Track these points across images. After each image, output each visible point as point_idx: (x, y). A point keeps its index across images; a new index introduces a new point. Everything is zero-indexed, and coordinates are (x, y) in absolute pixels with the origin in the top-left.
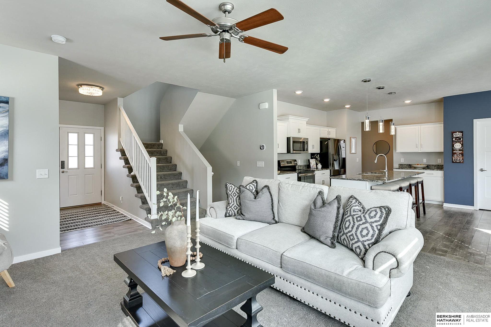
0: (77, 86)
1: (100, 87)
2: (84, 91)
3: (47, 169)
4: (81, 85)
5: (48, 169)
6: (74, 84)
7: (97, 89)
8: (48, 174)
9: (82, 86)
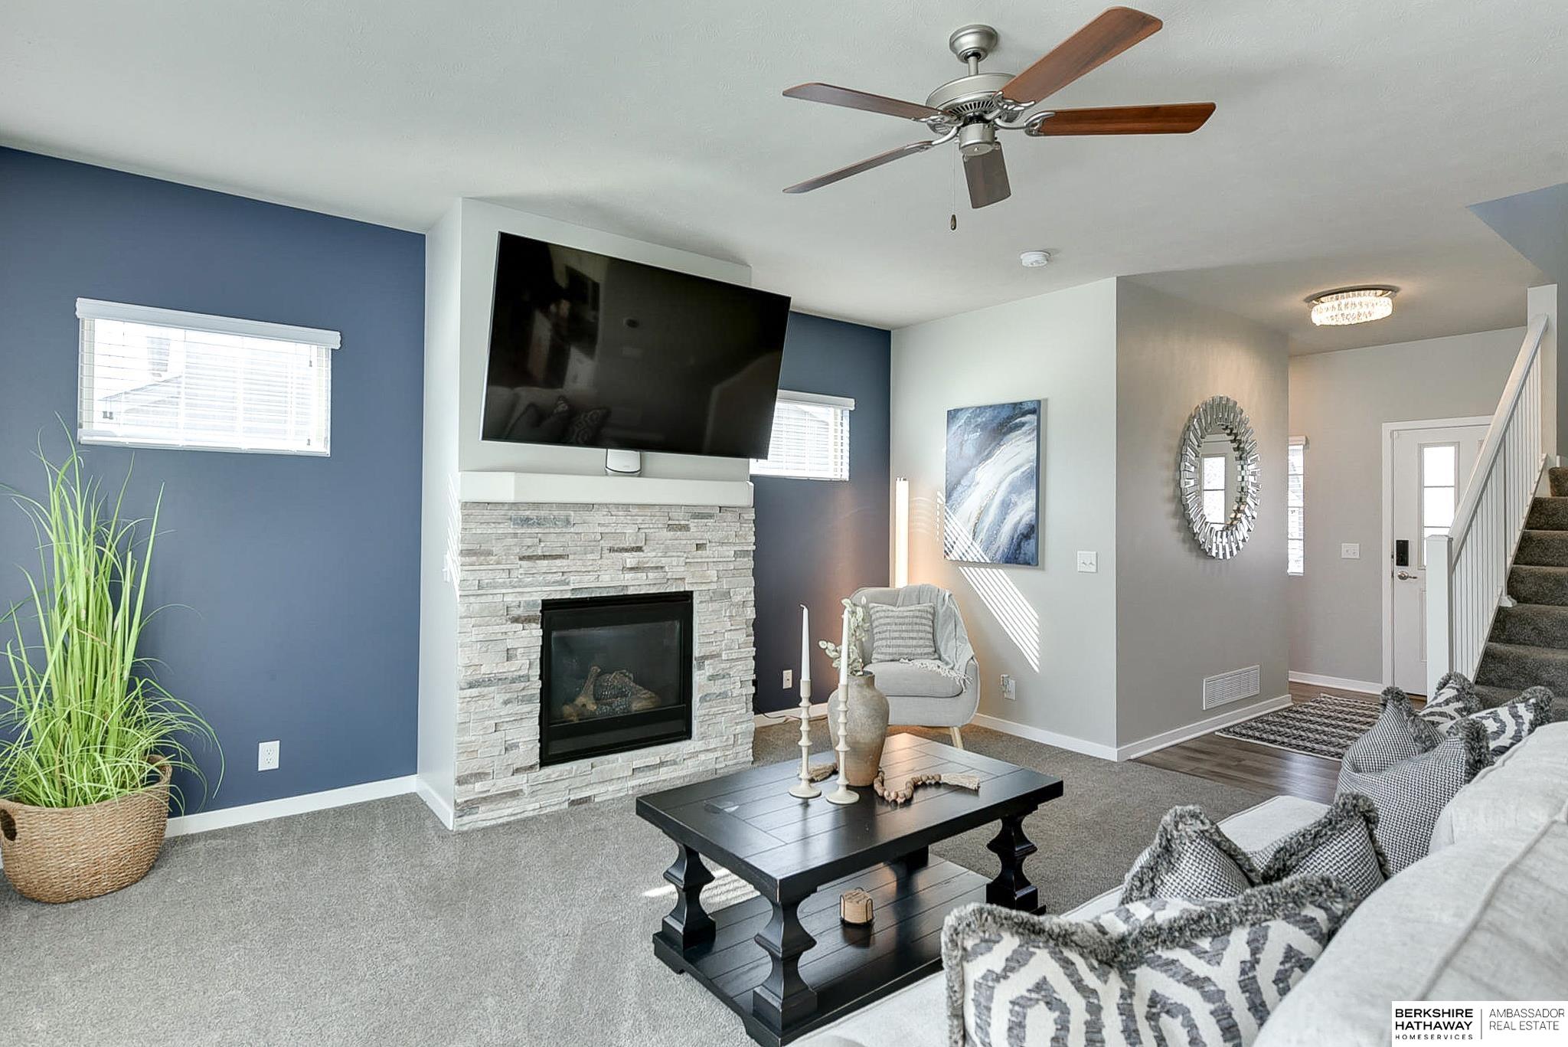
0: (1307, 304)
1: (1385, 289)
2: (1324, 314)
3: (1092, 553)
4: (1318, 298)
5: (1095, 553)
6: (1295, 302)
7: (1368, 297)
8: (1094, 563)
9: (1322, 299)
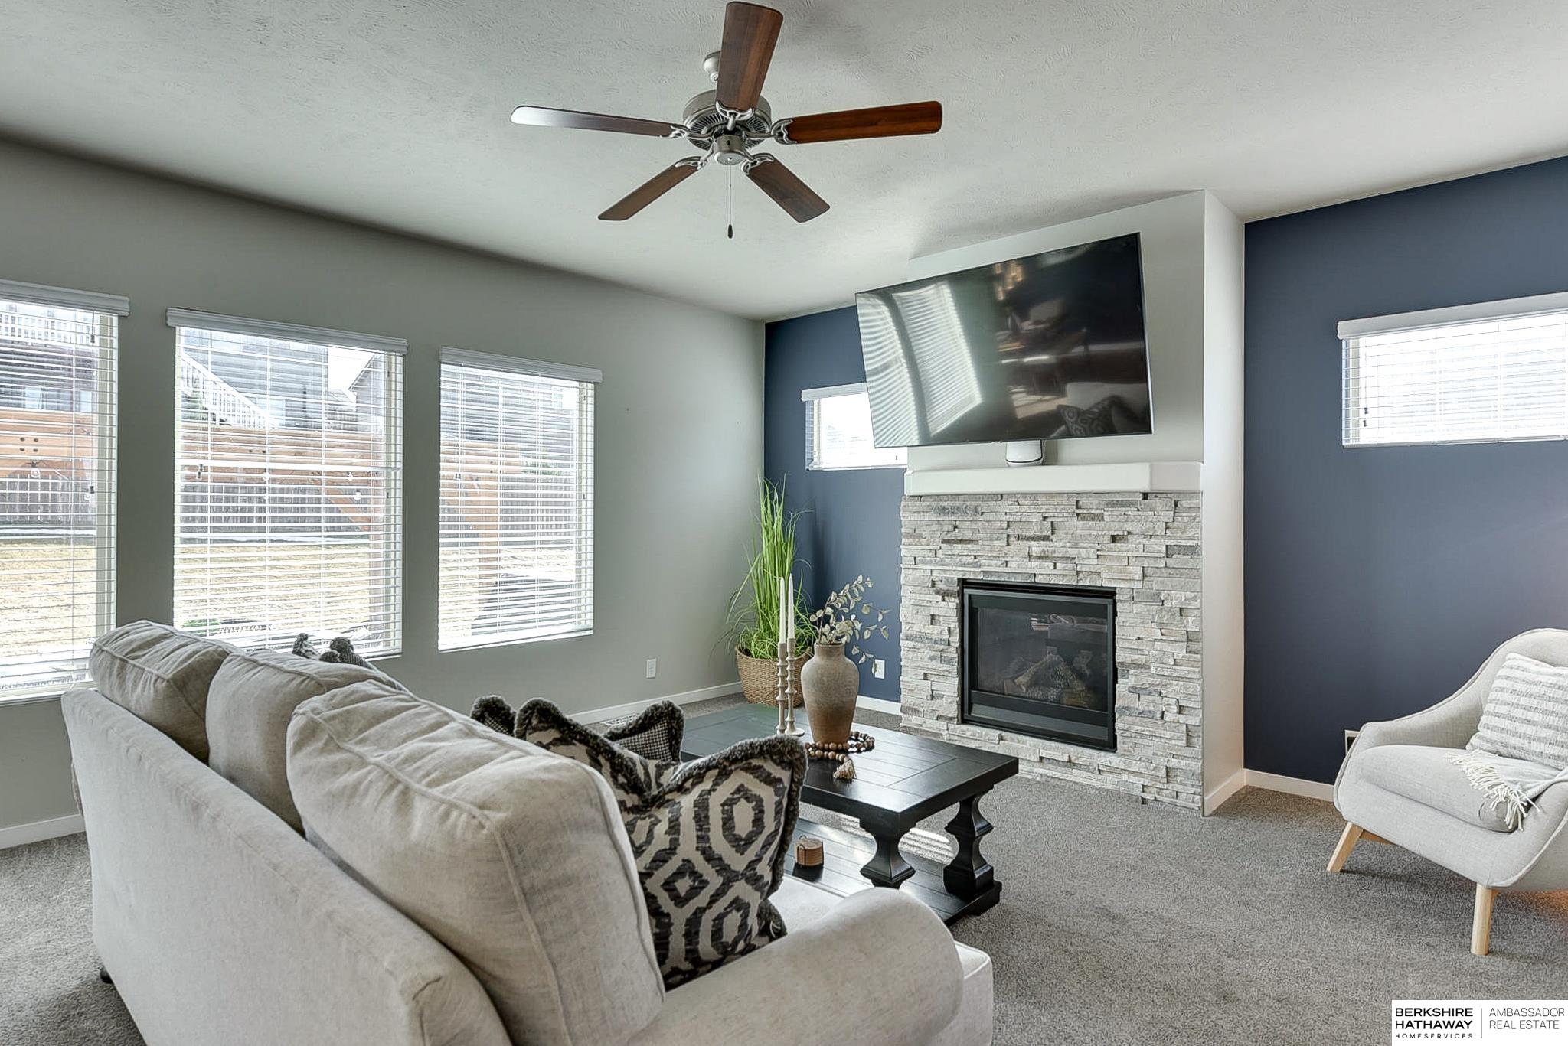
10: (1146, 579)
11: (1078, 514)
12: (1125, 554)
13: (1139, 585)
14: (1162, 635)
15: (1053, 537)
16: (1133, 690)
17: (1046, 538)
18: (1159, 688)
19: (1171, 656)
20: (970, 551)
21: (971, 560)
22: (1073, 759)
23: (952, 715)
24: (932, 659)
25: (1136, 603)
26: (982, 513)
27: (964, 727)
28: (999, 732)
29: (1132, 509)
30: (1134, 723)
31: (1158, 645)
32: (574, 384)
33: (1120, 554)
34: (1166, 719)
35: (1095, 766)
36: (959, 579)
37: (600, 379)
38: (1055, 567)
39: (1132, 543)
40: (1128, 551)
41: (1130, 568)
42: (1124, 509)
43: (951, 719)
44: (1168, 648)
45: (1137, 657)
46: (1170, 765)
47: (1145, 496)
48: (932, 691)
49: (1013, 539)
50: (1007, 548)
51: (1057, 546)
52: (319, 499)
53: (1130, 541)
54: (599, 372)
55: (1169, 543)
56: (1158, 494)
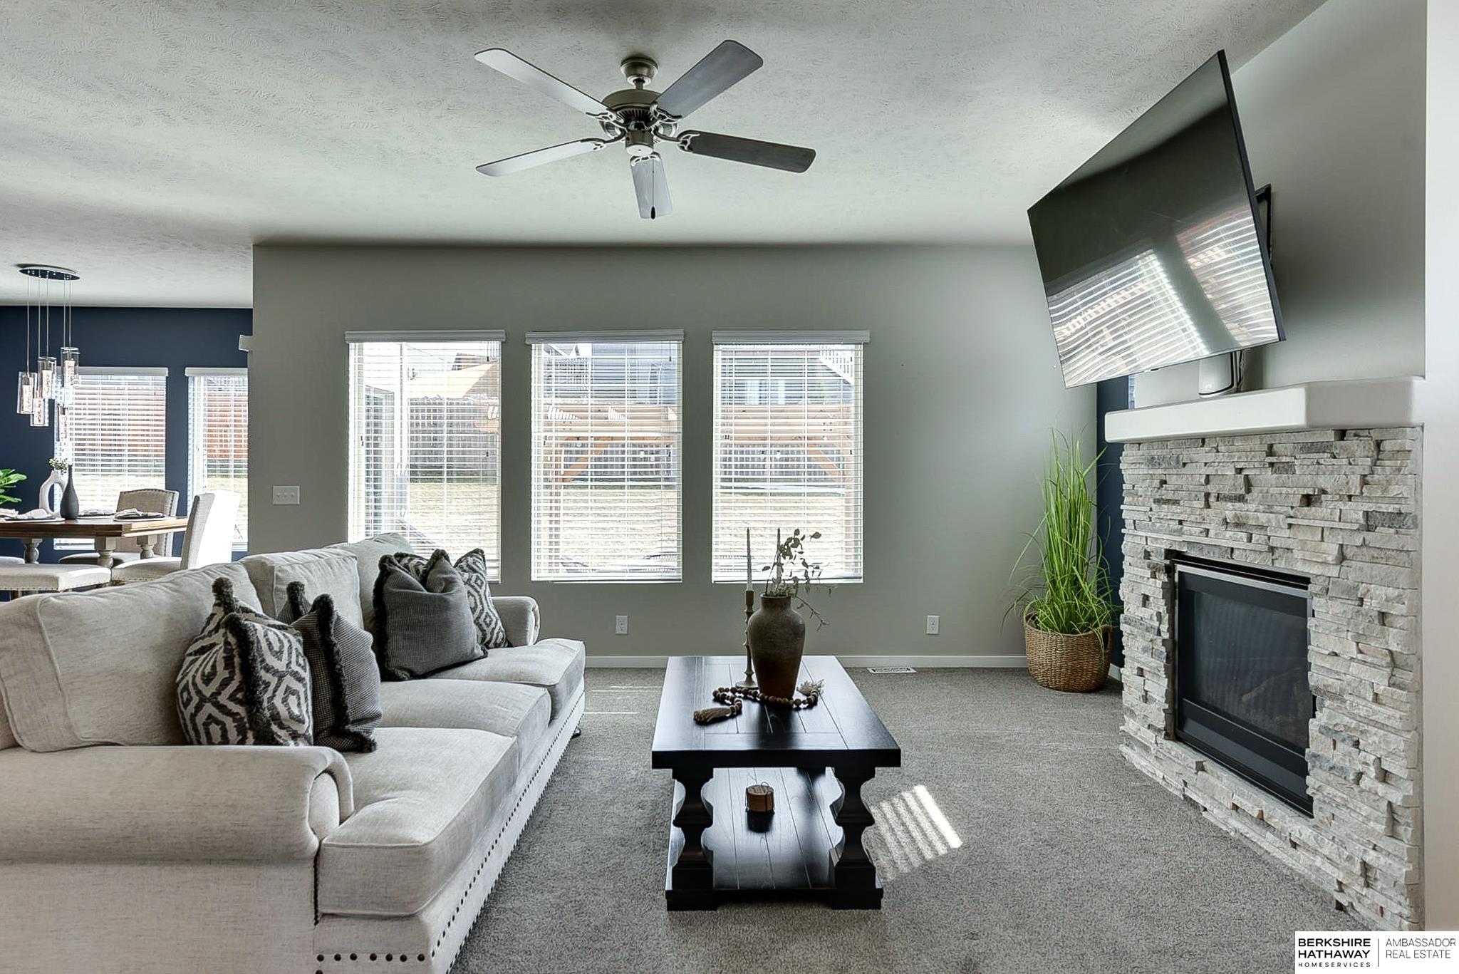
10: (1345, 563)
11: (1272, 464)
12: (1318, 523)
13: (1334, 571)
14: (1360, 652)
15: (1248, 497)
16: (1325, 730)
17: (1241, 499)
18: (1357, 735)
19: (1368, 687)
20: (1173, 513)
21: (1175, 525)
22: (1265, 817)
23: (1160, 727)
24: (1145, 650)
25: (1331, 598)
26: (1184, 464)
27: (1170, 744)
28: (1200, 758)
29: (1326, 455)
30: (1328, 783)
31: (1354, 668)
32: (853, 347)
33: (1311, 523)
34: (1362, 785)
35: (1287, 834)
36: (1166, 550)
37: (868, 340)
38: (1250, 540)
39: (1326, 507)
40: (1323, 519)
41: (1324, 545)
42: (1316, 456)
43: (1159, 730)
44: (1367, 674)
45: (1330, 681)
46: (1368, 859)
47: (1342, 434)
48: (1146, 692)
49: (1212, 499)
50: (1206, 511)
51: (1251, 509)
52: (624, 458)
53: (1324, 504)
54: (867, 333)
55: (1366, 507)
56: (1358, 432)
